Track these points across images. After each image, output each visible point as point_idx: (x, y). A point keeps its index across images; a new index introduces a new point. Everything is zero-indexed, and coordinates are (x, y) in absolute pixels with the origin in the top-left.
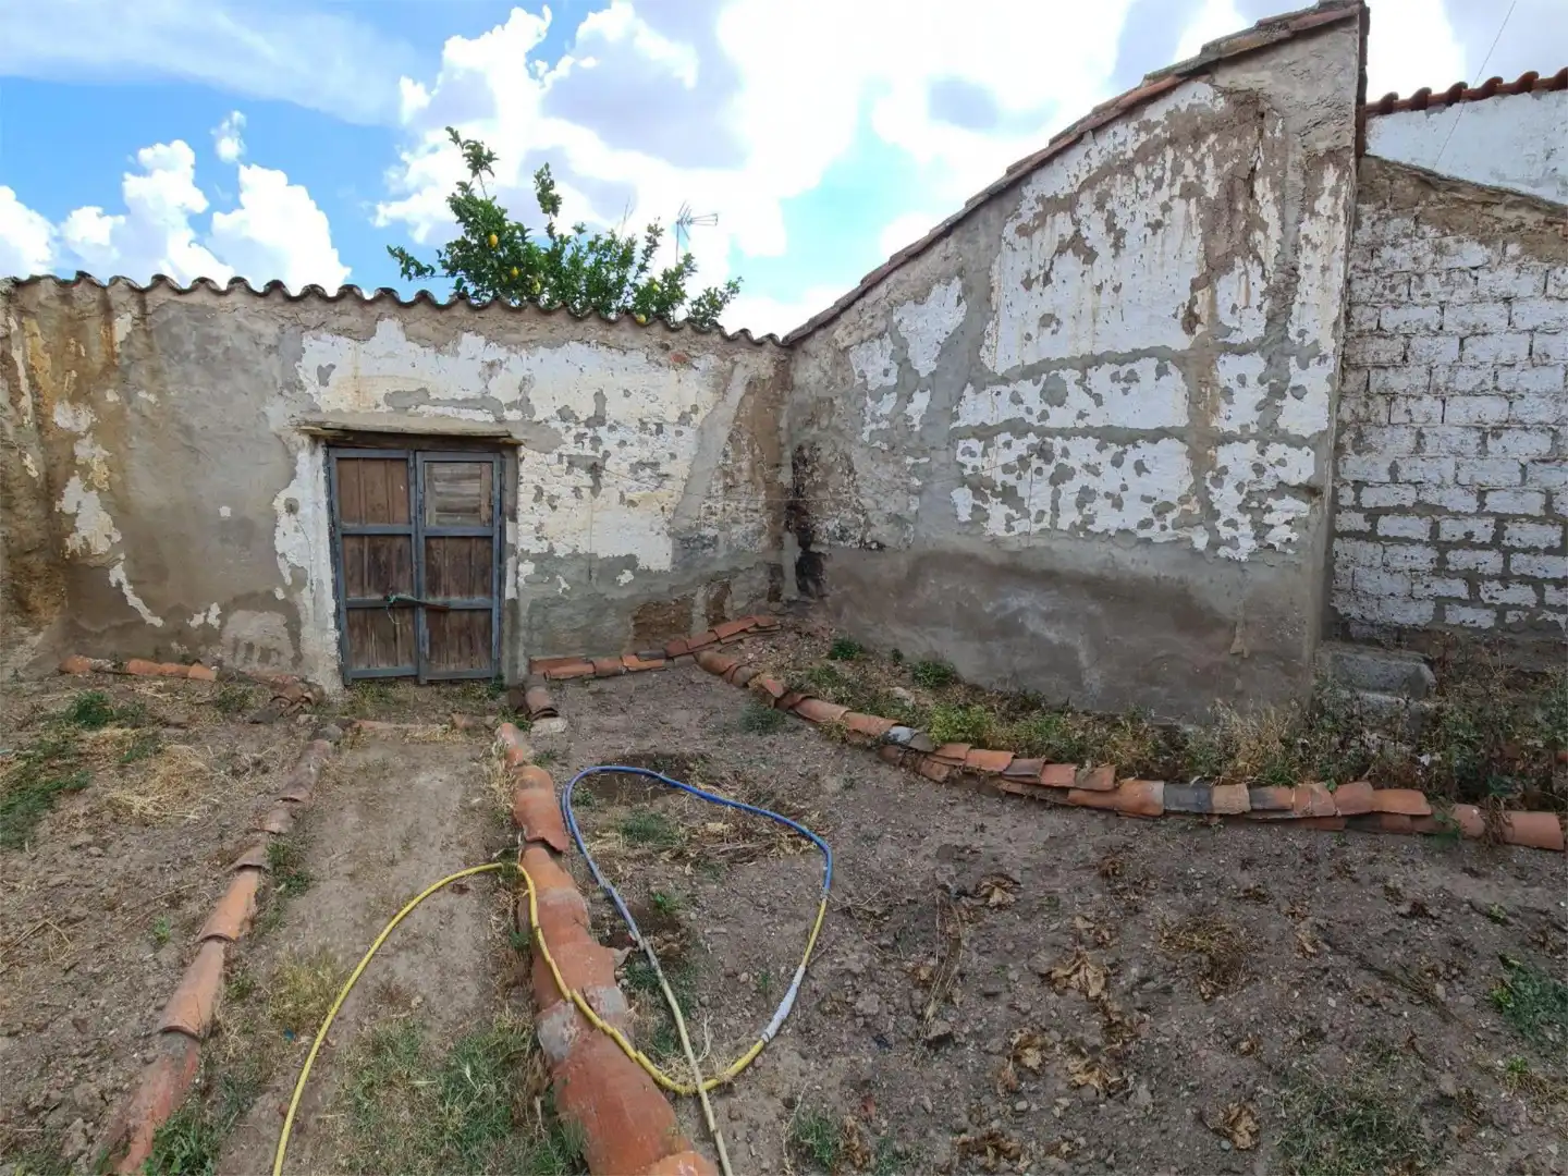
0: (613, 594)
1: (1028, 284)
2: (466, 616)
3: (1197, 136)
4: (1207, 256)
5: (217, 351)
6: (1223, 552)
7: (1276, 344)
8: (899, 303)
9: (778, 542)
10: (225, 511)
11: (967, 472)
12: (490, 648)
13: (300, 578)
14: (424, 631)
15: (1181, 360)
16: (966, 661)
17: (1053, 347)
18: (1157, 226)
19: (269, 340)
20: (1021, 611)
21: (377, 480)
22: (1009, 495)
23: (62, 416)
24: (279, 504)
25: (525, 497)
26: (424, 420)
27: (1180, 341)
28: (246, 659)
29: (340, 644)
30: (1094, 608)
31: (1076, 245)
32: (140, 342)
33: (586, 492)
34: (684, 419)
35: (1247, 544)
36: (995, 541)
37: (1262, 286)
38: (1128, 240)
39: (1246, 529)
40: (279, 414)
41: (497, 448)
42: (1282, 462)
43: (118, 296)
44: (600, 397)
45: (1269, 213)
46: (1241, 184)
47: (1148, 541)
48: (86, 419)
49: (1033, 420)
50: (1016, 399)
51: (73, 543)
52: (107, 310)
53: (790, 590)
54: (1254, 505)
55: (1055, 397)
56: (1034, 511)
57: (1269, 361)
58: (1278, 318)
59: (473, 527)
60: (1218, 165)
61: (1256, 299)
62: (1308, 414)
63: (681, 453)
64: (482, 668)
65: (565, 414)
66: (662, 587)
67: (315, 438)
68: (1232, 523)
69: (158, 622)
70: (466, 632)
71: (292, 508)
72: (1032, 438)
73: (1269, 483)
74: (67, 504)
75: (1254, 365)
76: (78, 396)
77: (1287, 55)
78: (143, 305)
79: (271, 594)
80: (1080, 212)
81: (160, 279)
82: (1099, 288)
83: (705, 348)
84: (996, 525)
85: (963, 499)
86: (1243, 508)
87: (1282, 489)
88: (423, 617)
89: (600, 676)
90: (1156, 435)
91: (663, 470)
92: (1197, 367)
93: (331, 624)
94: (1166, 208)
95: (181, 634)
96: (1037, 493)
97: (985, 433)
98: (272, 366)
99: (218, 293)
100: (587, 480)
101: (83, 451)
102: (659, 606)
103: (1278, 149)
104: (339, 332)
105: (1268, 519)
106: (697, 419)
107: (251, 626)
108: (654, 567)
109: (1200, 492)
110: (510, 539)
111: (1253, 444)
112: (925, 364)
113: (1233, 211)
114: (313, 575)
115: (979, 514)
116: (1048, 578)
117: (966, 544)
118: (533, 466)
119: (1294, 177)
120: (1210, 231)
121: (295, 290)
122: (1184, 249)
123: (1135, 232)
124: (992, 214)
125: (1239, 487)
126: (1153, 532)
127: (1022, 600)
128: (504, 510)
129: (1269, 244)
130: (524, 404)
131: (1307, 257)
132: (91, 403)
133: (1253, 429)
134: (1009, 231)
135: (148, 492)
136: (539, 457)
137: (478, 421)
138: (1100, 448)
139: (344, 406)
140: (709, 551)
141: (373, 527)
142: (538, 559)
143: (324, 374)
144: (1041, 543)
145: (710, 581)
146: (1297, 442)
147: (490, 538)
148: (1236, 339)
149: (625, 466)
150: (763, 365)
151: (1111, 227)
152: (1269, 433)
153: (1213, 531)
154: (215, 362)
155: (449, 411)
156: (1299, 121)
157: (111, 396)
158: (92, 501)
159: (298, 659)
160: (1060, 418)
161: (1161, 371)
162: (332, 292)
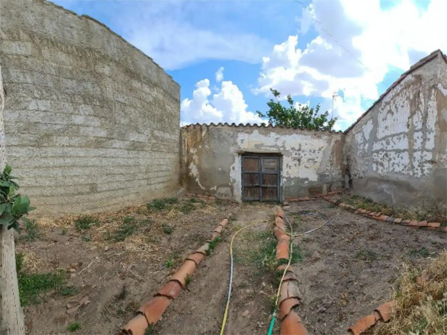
0: (303, 185)
1: (383, 120)
2: (271, 189)
3: (409, 86)
4: (411, 112)
5: (221, 137)
6: (416, 176)
7: (425, 129)
8: (363, 125)
9: (344, 176)
10: (220, 169)
11: (375, 160)
12: (277, 195)
13: (234, 181)
14: (261, 191)
15: (407, 134)
16: (375, 198)
17: (388, 133)
18: (402, 106)
19: (231, 135)
20: (383, 188)
21: (252, 162)
22: (382, 164)
23: (192, 151)
24: (231, 168)
25: (284, 166)
26: (263, 150)
27: (407, 130)
28: (221, 197)
29: (242, 193)
30: (395, 187)
31: (390, 112)
32: (207, 136)
33: (297, 165)
34: (320, 149)
35: (420, 174)
36: (380, 174)
37: (421, 117)
38: (398, 110)
39: (420, 171)
40: (232, 149)
41: (278, 156)
42: (426, 155)
43: (204, 127)
44: (300, 145)
45: (422, 100)
46: (417, 95)
47: (403, 174)
48: (196, 151)
49: (385, 148)
50: (382, 144)
51: (190, 174)
52: (201, 130)
53: (347, 186)
54: (421, 165)
55: (388, 143)
56: (386, 168)
57: (423, 133)
58: (424, 124)
59: (273, 172)
60: (413, 92)
61: (420, 120)
62: (430, 145)
63: (319, 157)
64: (275, 199)
65: (293, 149)
66: (315, 184)
67: (239, 154)
68: (417, 169)
69: (204, 188)
70: (272, 192)
71: (234, 168)
72: (385, 152)
73: (424, 160)
74: (190, 167)
75: (420, 134)
76: (195, 146)
77: (426, 66)
78: (208, 128)
79: (228, 184)
80: (391, 105)
81: (212, 124)
82: (394, 120)
83: (325, 135)
84: (380, 172)
85: (374, 166)
86: (419, 166)
87: (427, 162)
88: (261, 189)
89: (300, 201)
90: (404, 151)
91: (315, 160)
92: (410, 135)
93: (241, 189)
94: (404, 102)
95: (208, 191)
96: (386, 163)
97: (377, 152)
98: (231, 140)
99: (223, 126)
100: (298, 162)
101: (194, 157)
102: (314, 188)
103: (424, 87)
104: (246, 133)
105: (424, 168)
106: (323, 150)
107: (223, 190)
108: (313, 180)
109: (411, 163)
110: (281, 174)
111: (420, 152)
112: (367, 138)
113: (415, 101)
114: (237, 180)
115: (377, 169)
116: (387, 181)
117: (375, 175)
118: (286, 160)
119: (427, 92)
120: (411, 105)
121: (237, 124)
122: (407, 110)
123: (400, 108)
124: (377, 106)
125: (418, 161)
126: (404, 172)
127: (384, 186)
128: (280, 169)
129: (422, 108)
130: (284, 147)
131: (430, 109)
132: (196, 148)
133: (421, 148)
134: (380, 109)
135: (205, 165)
136: (287, 158)
137: (274, 150)
138: (396, 154)
139: (246, 147)
140: (327, 177)
141: (250, 172)
142: (287, 178)
143: (242, 141)
144: (387, 174)
145: (327, 183)
146: (428, 151)
147: (277, 174)
148: (417, 129)
149: (306, 160)
150: (339, 138)
151: (396, 107)
152: (423, 149)
153: (413, 171)
154: (221, 139)
155: (268, 148)
156: (428, 80)
157: (200, 147)
158: (194, 167)
159: (232, 196)
160: (389, 148)
161: (404, 137)
162: (245, 125)
